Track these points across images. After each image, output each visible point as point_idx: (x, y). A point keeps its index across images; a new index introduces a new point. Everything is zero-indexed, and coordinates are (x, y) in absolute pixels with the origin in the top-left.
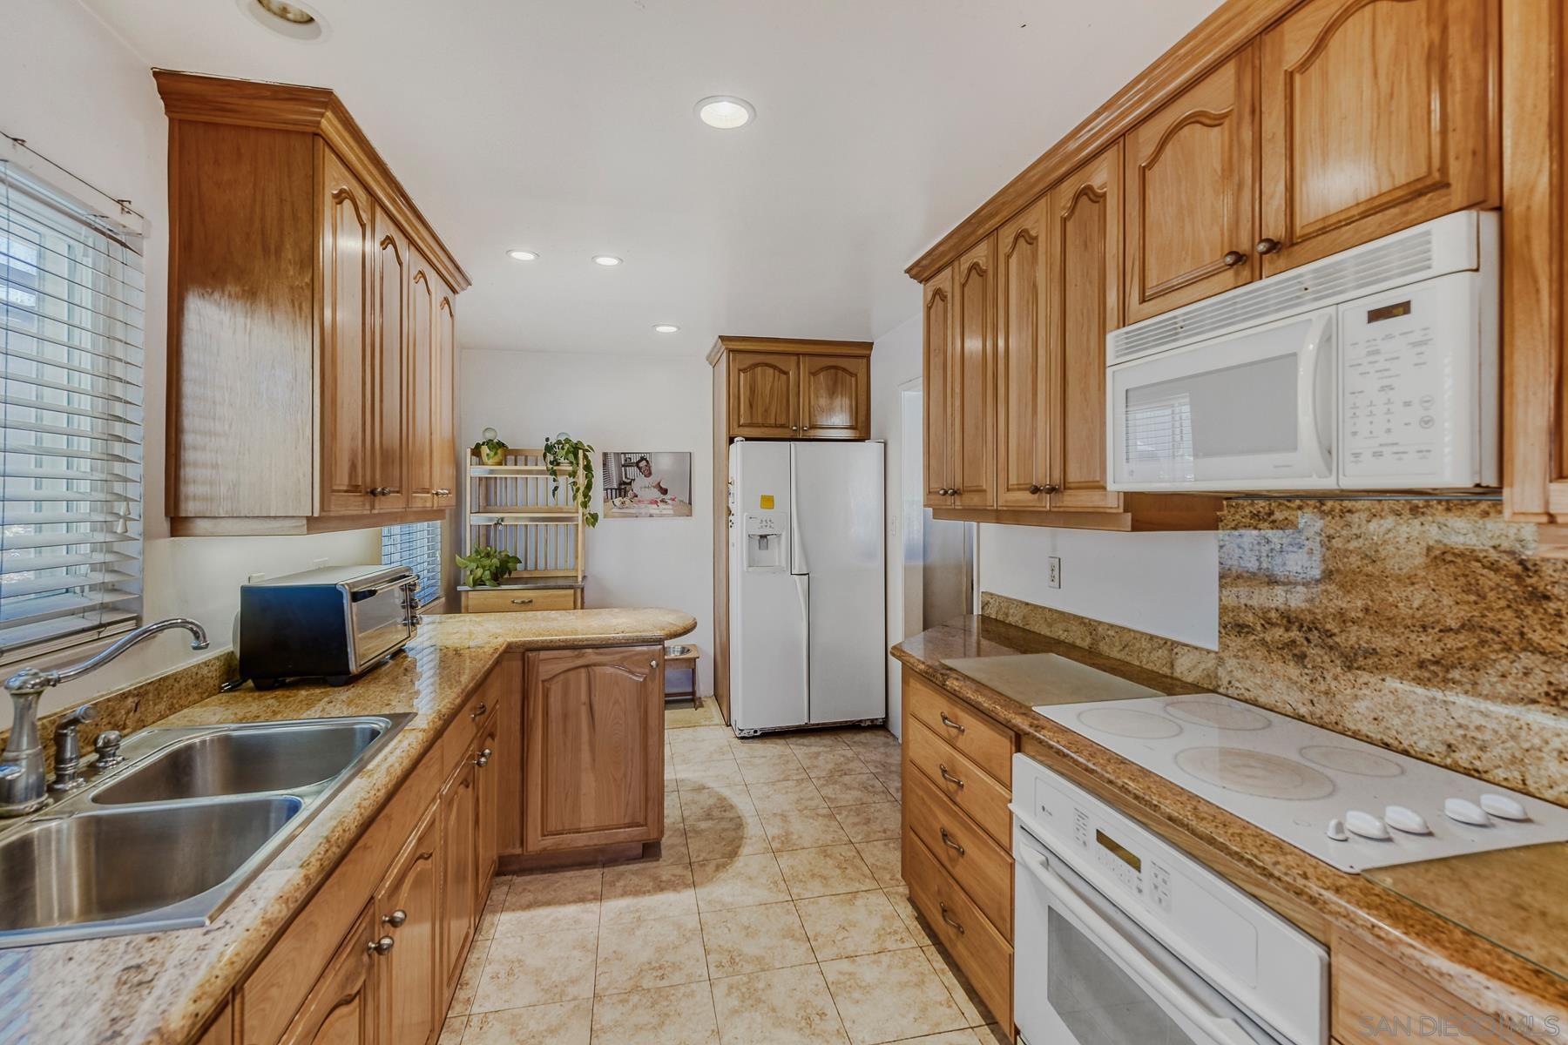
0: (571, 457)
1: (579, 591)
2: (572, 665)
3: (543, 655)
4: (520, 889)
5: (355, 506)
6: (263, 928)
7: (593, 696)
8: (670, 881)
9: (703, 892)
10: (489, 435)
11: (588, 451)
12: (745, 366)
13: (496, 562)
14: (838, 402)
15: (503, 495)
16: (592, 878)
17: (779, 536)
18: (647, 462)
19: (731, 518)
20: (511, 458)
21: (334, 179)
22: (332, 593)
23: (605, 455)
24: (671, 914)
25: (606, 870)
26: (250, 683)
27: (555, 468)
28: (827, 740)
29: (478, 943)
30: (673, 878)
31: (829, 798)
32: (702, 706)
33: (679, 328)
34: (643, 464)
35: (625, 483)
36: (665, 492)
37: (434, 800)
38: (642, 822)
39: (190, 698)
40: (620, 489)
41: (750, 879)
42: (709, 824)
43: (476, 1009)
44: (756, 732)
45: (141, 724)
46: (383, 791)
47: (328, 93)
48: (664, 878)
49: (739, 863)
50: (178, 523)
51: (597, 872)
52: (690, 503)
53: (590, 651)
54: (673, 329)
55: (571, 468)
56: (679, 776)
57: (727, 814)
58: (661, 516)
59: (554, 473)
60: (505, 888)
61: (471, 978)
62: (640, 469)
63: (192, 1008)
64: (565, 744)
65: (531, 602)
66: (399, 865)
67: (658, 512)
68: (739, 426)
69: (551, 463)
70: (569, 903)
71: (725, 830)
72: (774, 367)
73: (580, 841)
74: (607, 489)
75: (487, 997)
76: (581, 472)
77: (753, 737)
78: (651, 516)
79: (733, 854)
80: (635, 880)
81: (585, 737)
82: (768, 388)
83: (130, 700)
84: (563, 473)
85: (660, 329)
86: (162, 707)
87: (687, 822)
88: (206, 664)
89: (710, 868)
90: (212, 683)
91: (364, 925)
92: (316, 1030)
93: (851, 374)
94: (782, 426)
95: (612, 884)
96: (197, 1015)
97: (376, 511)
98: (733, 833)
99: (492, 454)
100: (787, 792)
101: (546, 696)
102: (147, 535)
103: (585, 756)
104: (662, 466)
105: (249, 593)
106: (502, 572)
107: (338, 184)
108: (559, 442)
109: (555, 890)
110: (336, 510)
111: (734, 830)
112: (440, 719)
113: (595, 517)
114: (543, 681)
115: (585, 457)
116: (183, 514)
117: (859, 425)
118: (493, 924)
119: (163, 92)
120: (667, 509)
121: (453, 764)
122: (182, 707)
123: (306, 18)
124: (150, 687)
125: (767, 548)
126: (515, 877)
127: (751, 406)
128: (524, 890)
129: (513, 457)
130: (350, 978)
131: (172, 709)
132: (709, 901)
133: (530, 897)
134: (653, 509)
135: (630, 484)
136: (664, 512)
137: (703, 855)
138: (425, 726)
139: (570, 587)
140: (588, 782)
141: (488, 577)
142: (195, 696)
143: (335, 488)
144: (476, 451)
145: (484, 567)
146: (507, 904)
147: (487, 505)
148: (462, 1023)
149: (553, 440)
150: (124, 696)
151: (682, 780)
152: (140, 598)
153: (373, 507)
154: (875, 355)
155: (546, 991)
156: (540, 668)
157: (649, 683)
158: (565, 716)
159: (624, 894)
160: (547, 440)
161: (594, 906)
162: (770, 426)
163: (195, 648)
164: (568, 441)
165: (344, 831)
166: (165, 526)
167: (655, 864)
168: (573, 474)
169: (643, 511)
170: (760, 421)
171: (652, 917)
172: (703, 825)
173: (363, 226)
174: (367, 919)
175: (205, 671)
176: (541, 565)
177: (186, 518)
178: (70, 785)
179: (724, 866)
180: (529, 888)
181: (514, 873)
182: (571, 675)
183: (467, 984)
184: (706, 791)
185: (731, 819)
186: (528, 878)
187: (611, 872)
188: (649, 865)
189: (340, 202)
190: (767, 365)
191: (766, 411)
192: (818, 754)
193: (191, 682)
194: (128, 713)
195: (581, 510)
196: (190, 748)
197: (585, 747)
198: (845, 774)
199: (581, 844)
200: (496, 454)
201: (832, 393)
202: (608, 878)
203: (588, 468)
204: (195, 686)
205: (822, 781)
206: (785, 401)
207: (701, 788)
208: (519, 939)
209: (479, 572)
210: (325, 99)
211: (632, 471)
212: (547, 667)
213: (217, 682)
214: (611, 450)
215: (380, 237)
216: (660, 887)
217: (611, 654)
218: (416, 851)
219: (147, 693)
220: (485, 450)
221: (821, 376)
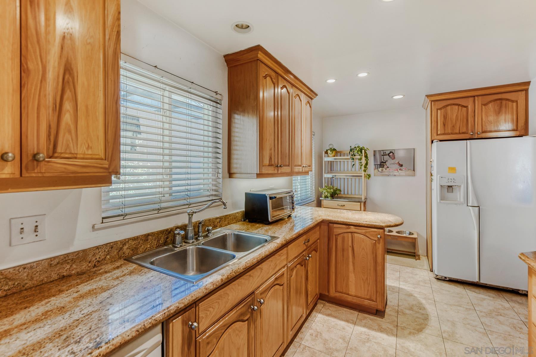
0: (359, 153)
1: (362, 204)
2: (345, 231)
3: (335, 225)
4: (327, 308)
5: (271, 170)
6: (204, 290)
7: (354, 244)
8: (385, 329)
9: (401, 341)
10: (331, 147)
11: (366, 150)
12: (441, 107)
13: (332, 190)
14: (502, 117)
15: (336, 167)
16: (354, 314)
17: (460, 186)
18: (393, 153)
19: (432, 177)
20: (339, 154)
21: (263, 71)
22: (264, 196)
23: (375, 151)
24: (383, 343)
25: (360, 314)
26: (247, 220)
27: (353, 157)
28: (492, 294)
29: (309, 321)
30: (387, 329)
31: (486, 324)
32: (419, 259)
33: (404, 96)
34: (391, 154)
35: (383, 162)
36: (401, 166)
37: (284, 267)
38: (375, 300)
39: (233, 222)
40: (381, 165)
41: (426, 345)
42: (411, 312)
43: (303, 343)
44: (446, 278)
45: (221, 226)
46: (256, 260)
47: (259, 46)
48: (383, 327)
49: (422, 336)
50: (231, 175)
51: (356, 313)
52: (414, 170)
53: (352, 227)
54: (401, 96)
55: (359, 157)
56: (400, 287)
57: (421, 311)
58: (400, 176)
59: (353, 159)
60: (322, 305)
61: (304, 331)
62: (389, 156)
63: (177, 305)
64: (343, 260)
65: (344, 206)
66: (266, 285)
67: (398, 174)
68: (437, 135)
69: (352, 155)
70: (343, 320)
71: (417, 317)
72: (458, 105)
73: (350, 299)
74: (375, 165)
75: (307, 340)
76: (364, 158)
77: (444, 280)
78: (395, 176)
79: (420, 330)
80: (371, 322)
81: (351, 259)
82: (455, 116)
83: (218, 220)
84: (356, 159)
85: (395, 97)
86: (226, 223)
87: (400, 308)
88: (237, 213)
89: (406, 332)
90: (239, 218)
91: (249, 300)
92: (228, 326)
93: (513, 101)
94: (463, 133)
95: (361, 320)
96: (178, 307)
97: (279, 172)
98: (422, 321)
99: (331, 153)
100: (458, 312)
101: (336, 241)
102: (223, 178)
103: (351, 267)
104: (400, 154)
105: (247, 195)
106: (334, 195)
107: (265, 73)
108: (355, 147)
109: (339, 313)
110: (264, 171)
111: (423, 319)
112: (285, 241)
113: (369, 176)
114: (335, 235)
115: (365, 152)
116: (231, 172)
117: (519, 128)
118: (315, 316)
119: (226, 61)
120: (402, 173)
121: (293, 257)
122: (231, 224)
123: (247, 26)
124: (223, 217)
125: (452, 192)
126: (326, 303)
127: (444, 125)
128: (328, 308)
129: (340, 154)
130: (242, 314)
131: (229, 224)
132: (402, 346)
133: (329, 312)
134: (396, 173)
135: (385, 162)
136: (401, 174)
137: (404, 325)
138: (279, 242)
139: (359, 202)
140: (352, 277)
141: (329, 196)
142: (234, 221)
143: (264, 165)
144: (326, 152)
145: (328, 192)
146: (321, 311)
147: (331, 170)
148: (298, 345)
149: (353, 147)
150: (217, 218)
151: (402, 289)
152: (222, 194)
153: (278, 171)
154: (531, 88)
155: (327, 349)
156: (334, 230)
157: (377, 244)
158: (343, 250)
159: (365, 326)
160: (351, 147)
161: (352, 326)
162: (456, 134)
163: (224, 208)
164: (358, 147)
165: (238, 269)
166: (228, 175)
167: (381, 319)
168: (360, 159)
169: (391, 174)
170: (450, 131)
171: (374, 341)
172: (407, 312)
173: (274, 84)
174: (251, 298)
175: (237, 215)
176: (350, 193)
177: (232, 173)
178: (201, 238)
179: (414, 334)
180: (330, 308)
181: (326, 301)
182: (346, 235)
183: (303, 333)
184: (413, 297)
185: (423, 314)
186: (331, 305)
187: (362, 315)
188: (378, 319)
189: (266, 78)
190: (454, 104)
191: (453, 126)
192: (484, 299)
193: (234, 217)
194: (218, 223)
195: (363, 173)
196: (226, 235)
197: (351, 264)
198: (501, 315)
199: (349, 300)
200: (332, 153)
201: (498, 113)
202: (359, 317)
203: (366, 157)
204: (235, 218)
205: (482, 314)
206: (465, 120)
207: (410, 295)
208: (322, 326)
209: (326, 194)
210: (258, 48)
211: (386, 158)
212: (338, 230)
213: (240, 218)
214: (377, 149)
215: (280, 86)
216: (381, 330)
217: (361, 229)
218: (274, 282)
219: (222, 218)
220: (329, 152)
221: (490, 105)
